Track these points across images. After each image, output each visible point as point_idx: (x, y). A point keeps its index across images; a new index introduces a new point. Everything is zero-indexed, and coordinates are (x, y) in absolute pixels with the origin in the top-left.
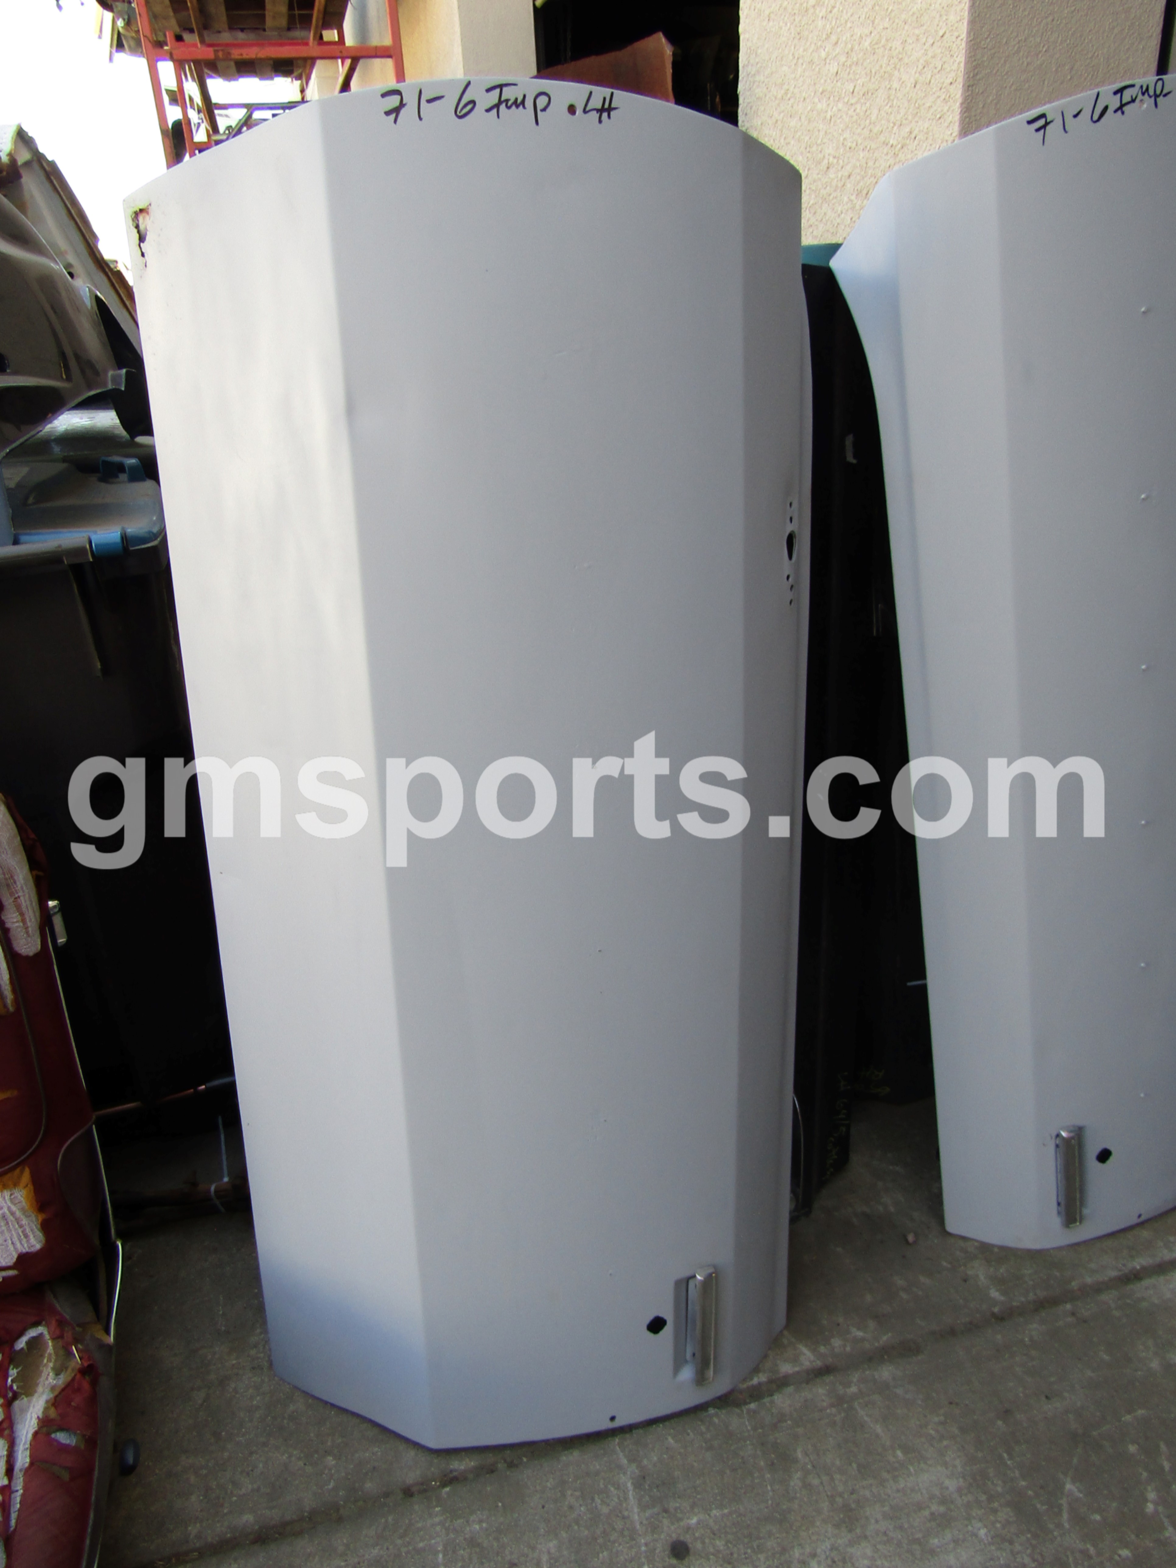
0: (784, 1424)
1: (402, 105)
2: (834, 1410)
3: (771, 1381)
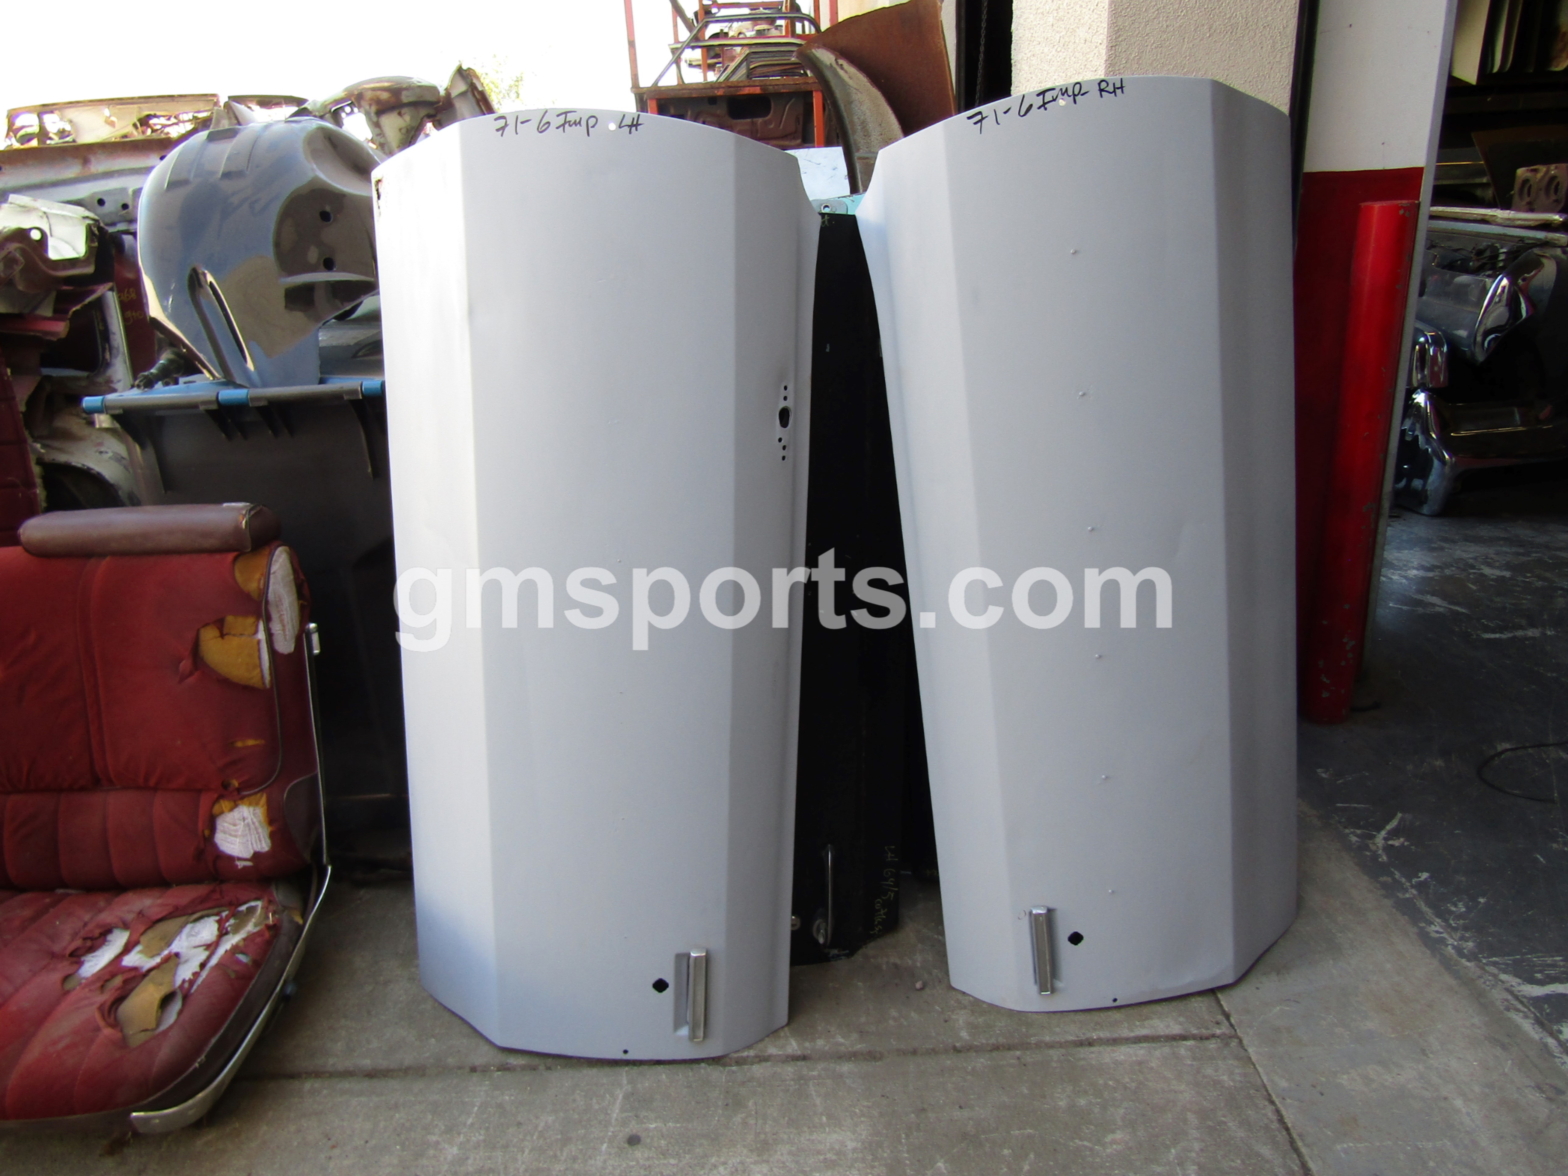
0: (751, 1084)
1: (506, 125)
2: (792, 1083)
3: (757, 1056)
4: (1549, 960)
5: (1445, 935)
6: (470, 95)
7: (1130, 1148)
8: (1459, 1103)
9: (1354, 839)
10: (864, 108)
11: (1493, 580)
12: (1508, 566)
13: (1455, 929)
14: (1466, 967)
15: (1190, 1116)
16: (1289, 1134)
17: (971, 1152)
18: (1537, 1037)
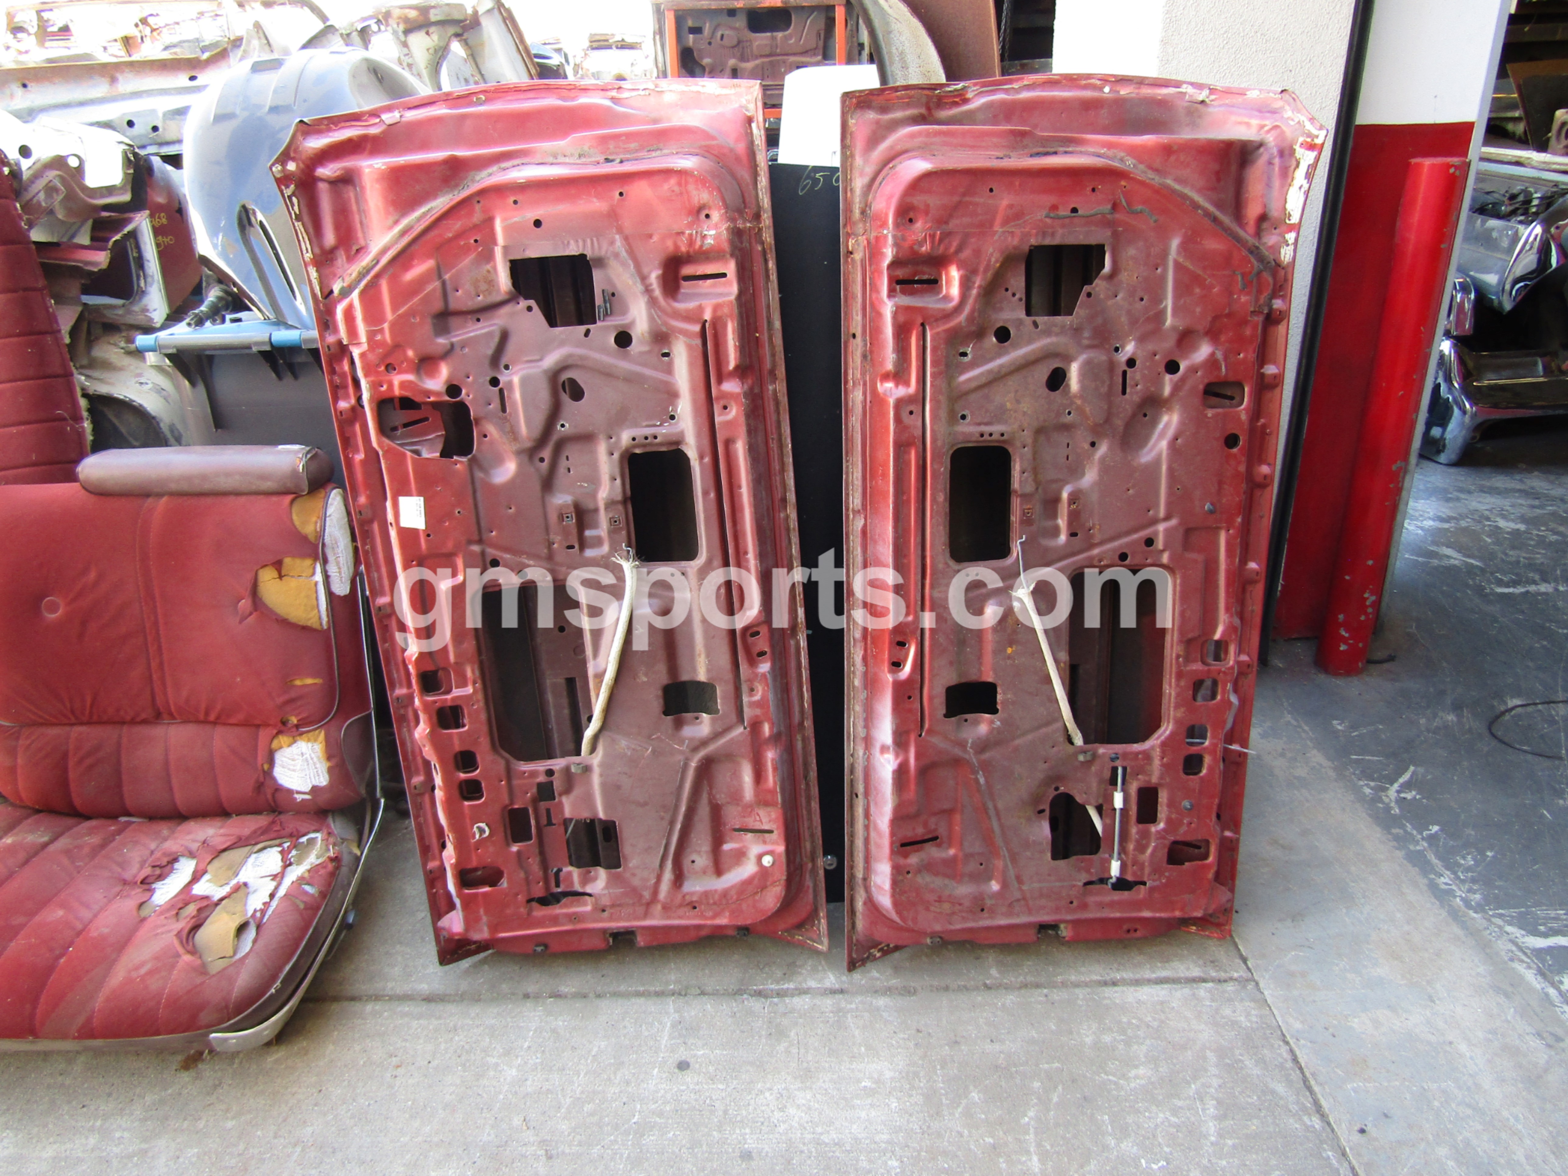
0: (792, 1015)
2: (831, 1015)
3: (796, 989)
4: (1552, 914)
5: (1454, 887)
6: (496, 12)
7: (1152, 1083)
8: (1463, 1047)
9: (1367, 791)
10: (903, 39)
11: (1508, 533)
12: (1523, 519)
13: (1463, 882)
14: (1473, 919)
15: (1209, 1054)
16: (1303, 1073)
17: (1003, 1083)
18: (1538, 987)
